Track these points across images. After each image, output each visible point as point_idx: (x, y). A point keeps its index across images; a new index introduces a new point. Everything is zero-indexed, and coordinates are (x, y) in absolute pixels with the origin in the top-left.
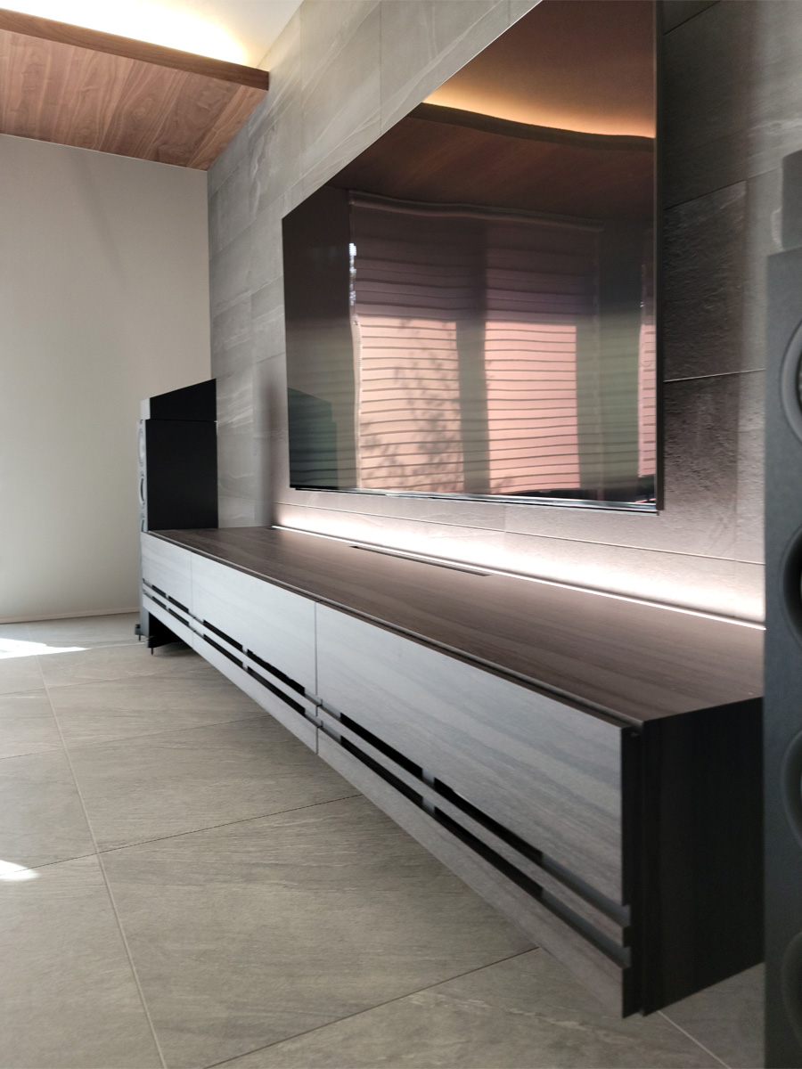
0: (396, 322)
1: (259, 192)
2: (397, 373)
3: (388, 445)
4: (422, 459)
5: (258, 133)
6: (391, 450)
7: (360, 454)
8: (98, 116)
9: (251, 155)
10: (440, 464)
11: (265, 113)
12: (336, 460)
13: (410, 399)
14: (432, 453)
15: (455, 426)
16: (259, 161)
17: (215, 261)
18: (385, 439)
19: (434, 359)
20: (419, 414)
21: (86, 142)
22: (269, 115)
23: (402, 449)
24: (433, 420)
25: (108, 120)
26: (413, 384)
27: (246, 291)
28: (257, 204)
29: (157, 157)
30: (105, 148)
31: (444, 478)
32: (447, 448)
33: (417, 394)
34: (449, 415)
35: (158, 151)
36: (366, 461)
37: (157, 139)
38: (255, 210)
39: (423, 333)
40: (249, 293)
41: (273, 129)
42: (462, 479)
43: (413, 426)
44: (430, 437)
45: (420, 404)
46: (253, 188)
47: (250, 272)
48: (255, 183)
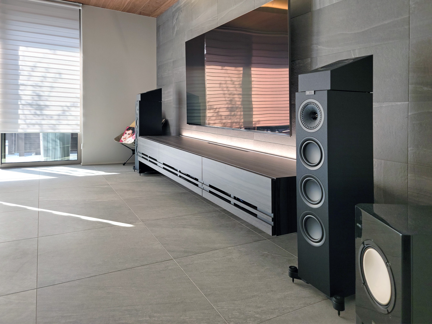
0: (220, 67)
1: (176, 30)
2: (220, 85)
3: (216, 108)
4: (228, 113)
5: (176, 11)
6: (217, 110)
7: (208, 111)
8: (123, 3)
9: (173, 17)
10: (234, 115)
11: (178, 6)
12: (200, 113)
13: (224, 94)
14: (231, 111)
15: (239, 103)
16: (176, 20)
17: (158, 48)
18: (215, 107)
19: (231, 81)
20: (227, 99)
21: (117, 9)
22: (180, 7)
23: (221, 110)
24: (231, 101)
25: (126, 4)
26: (225, 89)
27: (171, 59)
28: (175, 33)
29: (140, 14)
30: (123, 11)
31: (236, 121)
32: (237, 110)
33: (226, 92)
34: (237, 99)
35: (141, 12)
36: (209, 114)
37: (141, 9)
38: (174, 35)
39: (229, 72)
40: (172, 60)
41: (181, 11)
42: (242, 121)
43: (225, 103)
44: (230, 106)
45: (228, 96)
46: (174, 28)
47: (172, 54)
48: (174, 26)
